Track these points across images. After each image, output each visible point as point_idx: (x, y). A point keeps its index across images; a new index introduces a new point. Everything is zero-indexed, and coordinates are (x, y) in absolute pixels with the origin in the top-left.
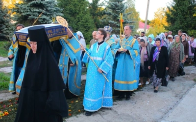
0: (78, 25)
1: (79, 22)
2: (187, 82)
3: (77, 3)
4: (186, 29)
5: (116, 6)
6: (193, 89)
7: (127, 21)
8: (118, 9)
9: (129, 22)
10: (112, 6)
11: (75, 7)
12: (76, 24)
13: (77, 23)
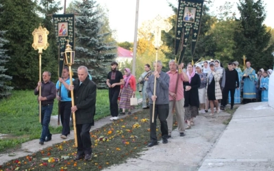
0: (29, 57)
1: (29, 51)
2: (215, 126)
3: (24, 20)
4: (197, 55)
5: (85, 22)
6: (225, 131)
7: (105, 46)
8: (89, 28)
9: (108, 47)
10: (79, 22)
11: (22, 28)
12: (25, 55)
13: (27, 53)
